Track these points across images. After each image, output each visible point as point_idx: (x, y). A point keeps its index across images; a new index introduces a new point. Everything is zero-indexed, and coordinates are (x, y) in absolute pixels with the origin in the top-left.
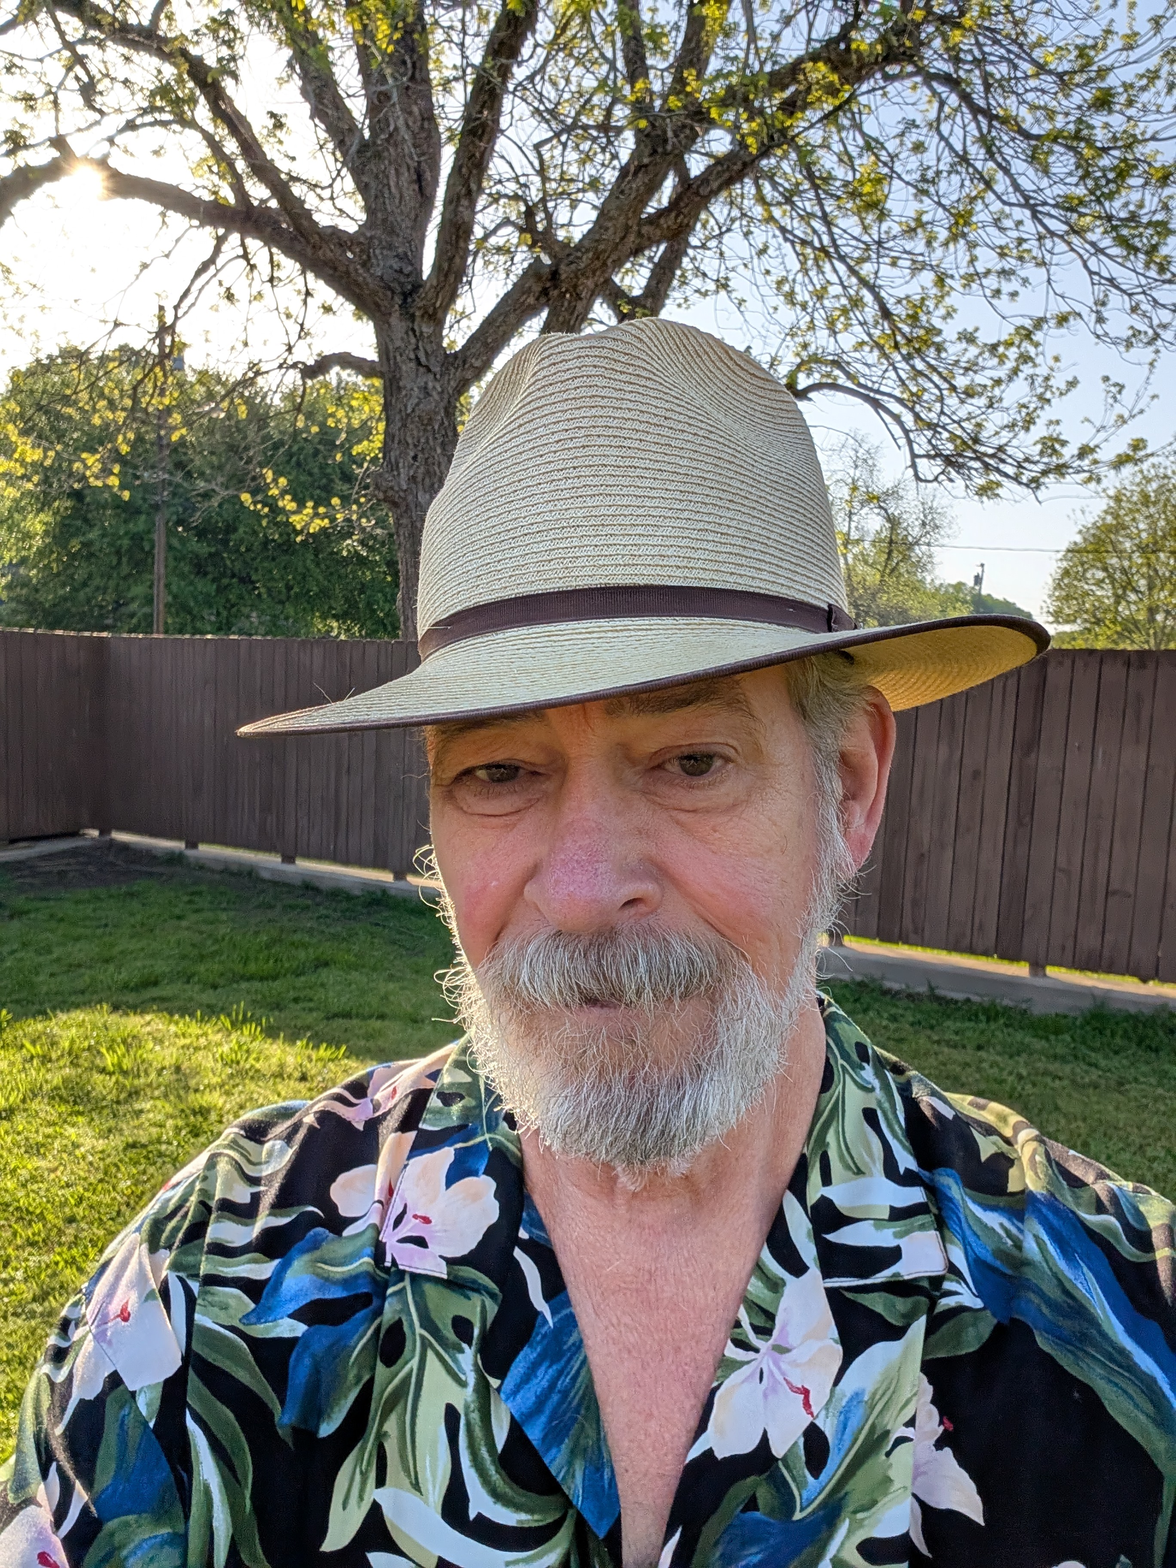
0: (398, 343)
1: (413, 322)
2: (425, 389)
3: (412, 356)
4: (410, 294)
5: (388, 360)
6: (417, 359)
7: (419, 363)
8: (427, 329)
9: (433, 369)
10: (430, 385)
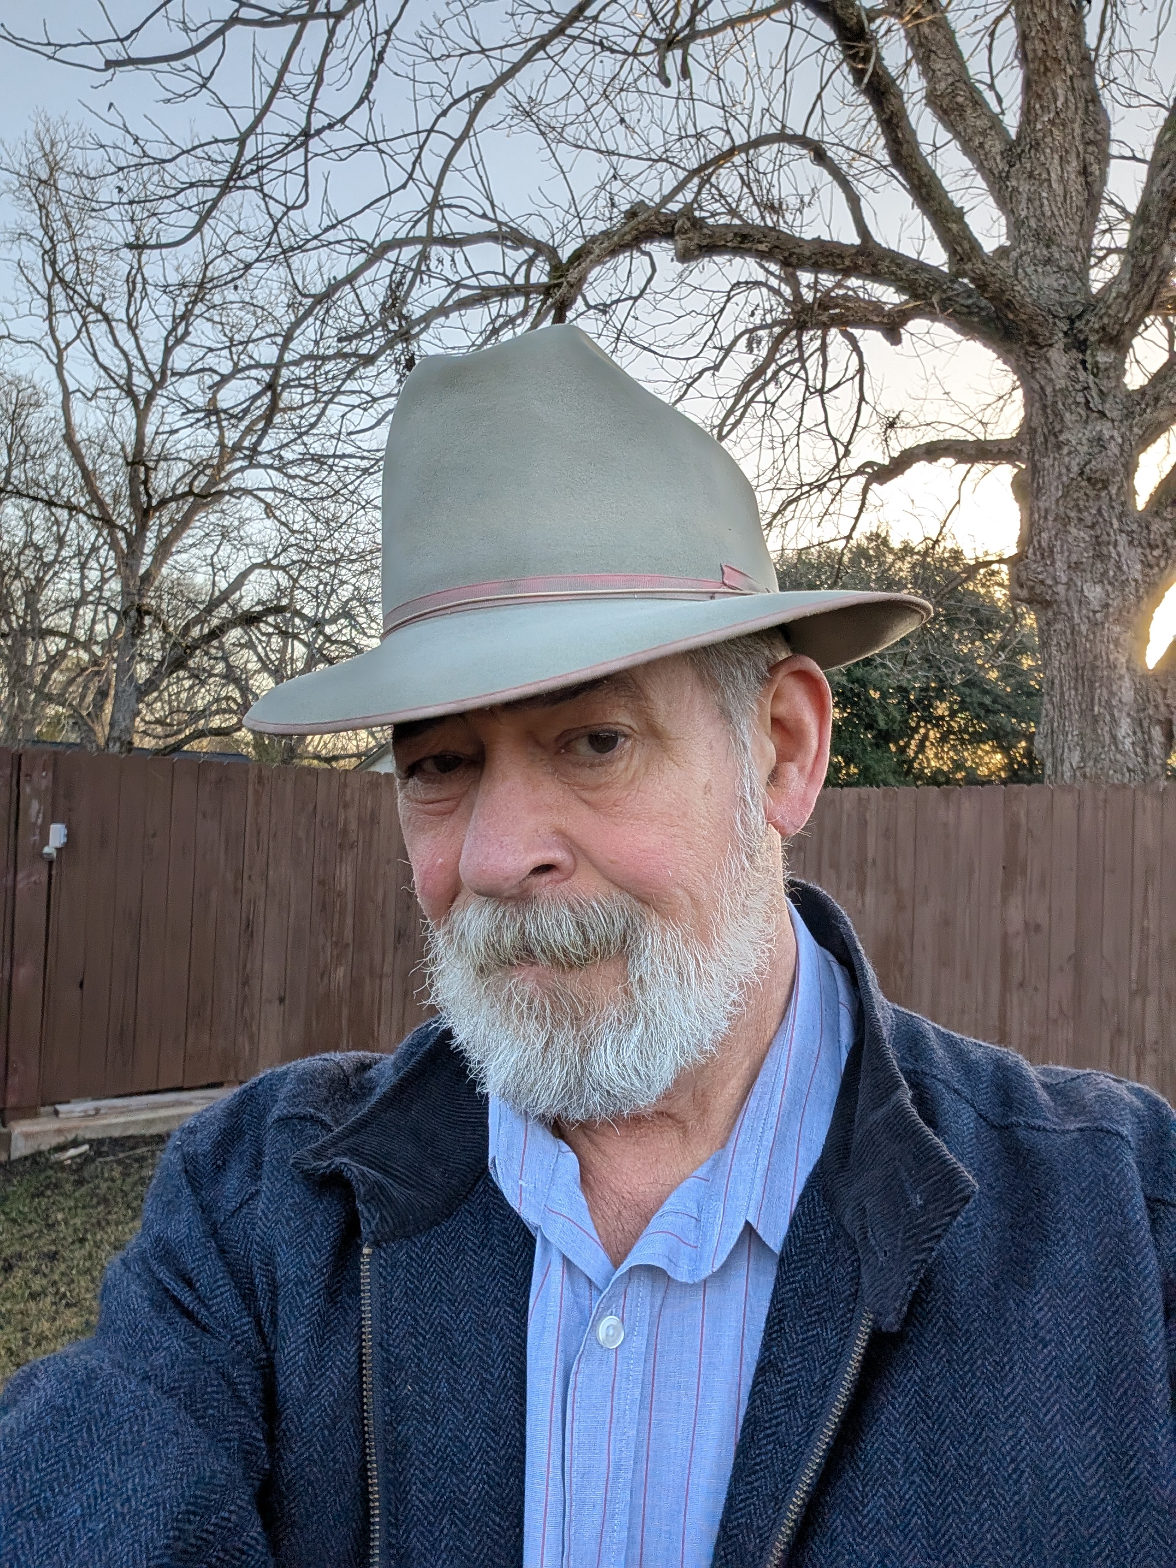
0: (1061, 383)
1: (1083, 352)
2: (1099, 442)
3: (1081, 399)
4: (1080, 316)
5: (1044, 407)
6: (1088, 402)
7: (1088, 408)
8: (1103, 358)
9: (1108, 414)
10: (1107, 434)
